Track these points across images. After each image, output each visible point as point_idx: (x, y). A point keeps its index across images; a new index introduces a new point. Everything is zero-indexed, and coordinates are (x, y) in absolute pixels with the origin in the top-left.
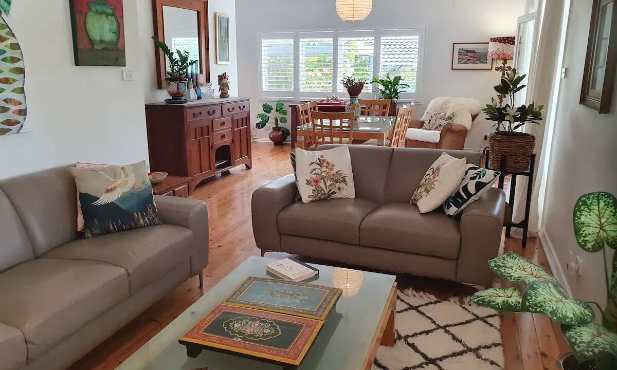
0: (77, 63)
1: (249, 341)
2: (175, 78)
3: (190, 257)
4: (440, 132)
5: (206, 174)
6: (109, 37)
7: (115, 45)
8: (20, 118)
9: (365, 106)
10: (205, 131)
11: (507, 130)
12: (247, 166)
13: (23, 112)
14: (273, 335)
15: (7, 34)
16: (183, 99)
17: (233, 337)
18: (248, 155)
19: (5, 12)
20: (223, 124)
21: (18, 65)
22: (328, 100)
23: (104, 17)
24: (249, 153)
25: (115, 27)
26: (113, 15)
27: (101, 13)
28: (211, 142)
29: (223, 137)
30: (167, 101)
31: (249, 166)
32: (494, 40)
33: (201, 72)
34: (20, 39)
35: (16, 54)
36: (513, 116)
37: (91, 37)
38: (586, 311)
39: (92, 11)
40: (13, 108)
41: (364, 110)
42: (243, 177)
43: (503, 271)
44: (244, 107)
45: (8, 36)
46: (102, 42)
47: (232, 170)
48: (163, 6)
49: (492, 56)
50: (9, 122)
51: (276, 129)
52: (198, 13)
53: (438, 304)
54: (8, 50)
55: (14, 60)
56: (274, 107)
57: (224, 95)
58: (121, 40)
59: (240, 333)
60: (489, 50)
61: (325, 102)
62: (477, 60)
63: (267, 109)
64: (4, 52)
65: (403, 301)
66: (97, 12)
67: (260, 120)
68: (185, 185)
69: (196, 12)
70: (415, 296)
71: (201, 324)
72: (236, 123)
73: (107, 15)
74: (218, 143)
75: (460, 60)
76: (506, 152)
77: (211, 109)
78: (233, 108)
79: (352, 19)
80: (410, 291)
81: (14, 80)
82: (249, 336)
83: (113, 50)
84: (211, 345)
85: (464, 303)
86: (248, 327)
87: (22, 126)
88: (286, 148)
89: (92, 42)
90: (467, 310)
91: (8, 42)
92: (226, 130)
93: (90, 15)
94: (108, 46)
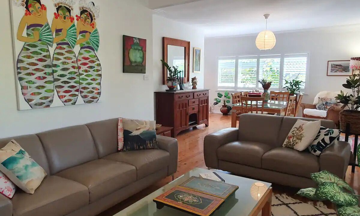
0: (124, 72)
1: (186, 204)
2: (171, 79)
3: (168, 167)
4: (327, 111)
5: (184, 128)
6: (139, 60)
7: (142, 64)
8: (98, 96)
9: (274, 95)
10: (184, 106)
11: (351, 109)
12: (206, 125)
13: (99, 93)
14: (198, 203)
15: (96, 59)
16: (174, 89)
17: (178, 201)
18: (206, 119)
19: (96, 50)
20: (194, 102)
21: (100, 73)
22: (253, 92)
23: (137, 51)
24: (207, 118)
25: (142, 55)
26: (142, 50)
27: (136, 49)
28: (187, 111)
29: (193, 109)
30: (167, 91)
31: (207, 125)
32: (353, 59)
33: (185, 76)
34: (101, 62)
35: (99, 68)
36: (354, 101)
37: (131, 60)
38: (354, 200)
39: (132, 49)
40: (96, 91)
41: (273, 97)
42: (203, 131)
43: (318, 179)
44: (206, 94)
45: (96, 61)
46: (135, 62)
47: (198, 126)
48: (168, 45)
49: (352, 68)
50: (93, 98)
51: (225, 106)
52: (185, 48)
53: (300, 204)
54: (96, 66)
55: (98, 71)
56: (224, 95)
57: (194, 88)
58: (144, 61)
59: (182, 200)
60: (350, 64)
61: (252, 92)
62: (343, 70)
63: (220, 95)
64: (94, 67)
65: (279, 200)
66: (135, 49)
67: (216, 101)
68: (170, 131)
69: (184, 48)
70: (287, 198)
71: (164, 194)
72: (201, 102)
73: (139, 50)
74: (191, 112)
75: (332, 71)
76: (349, 122)
77: (188, 95)
78: (200, 95)
79: (264, 49)
80: (284, 195)
81: (97, 79)
82: (185, 201)
83: (140, 66)
84: (168, 203)
85: (317, 205)
86: (186, 198)
87: (98, 99)
88: (229, 116)
89: (131, 62)
90: (318, 209)
91: (96, 63)
92: (196, 106)
93: (131, 50)
94: (138, 64)
